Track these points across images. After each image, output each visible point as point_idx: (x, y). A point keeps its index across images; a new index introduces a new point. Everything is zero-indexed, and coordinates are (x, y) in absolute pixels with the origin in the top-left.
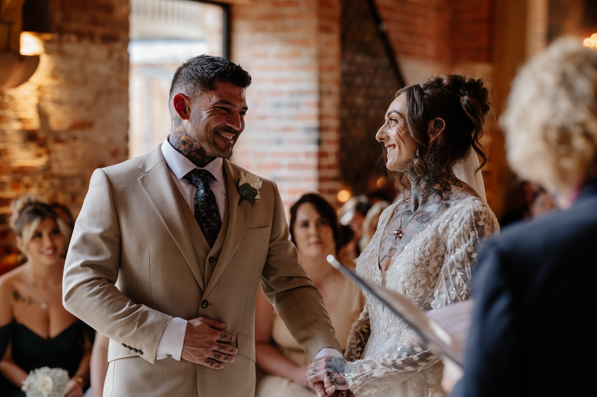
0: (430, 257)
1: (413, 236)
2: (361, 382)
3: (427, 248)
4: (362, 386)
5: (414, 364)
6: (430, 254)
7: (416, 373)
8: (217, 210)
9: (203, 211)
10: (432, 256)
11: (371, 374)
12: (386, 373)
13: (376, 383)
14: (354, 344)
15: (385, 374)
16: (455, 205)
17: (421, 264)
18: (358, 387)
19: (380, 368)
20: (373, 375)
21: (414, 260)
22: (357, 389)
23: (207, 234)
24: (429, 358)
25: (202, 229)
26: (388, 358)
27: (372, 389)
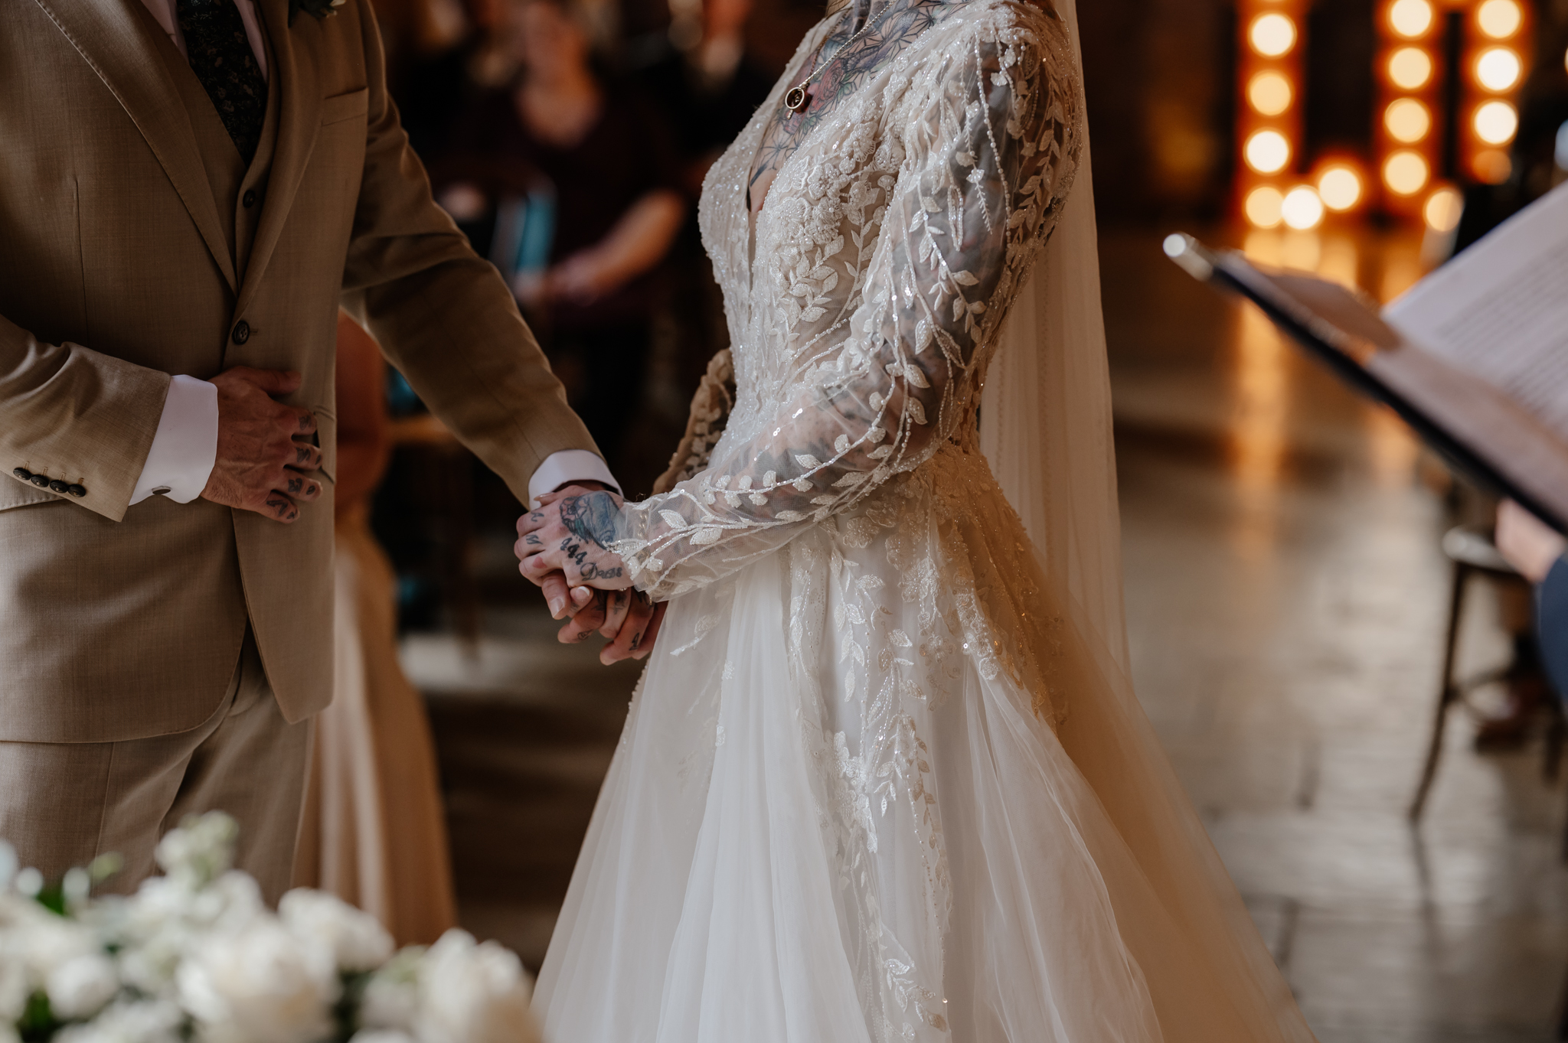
0: (853, 176)
1: (824, 112)
2: (660, 562)
3: (846, 148)
4: (667, 572)
5: (799, 502)
6: (853, 166)
7: (810, 527)
8: (247, 48)
9: (214, 50)
10: (859, 173)
11: (686, 539)
12: (726, 533)
13: (703, 562)
14: (703, 420)
15: (722, 537)
16: (944, 19)
17: (825, 195)
18: (654, 577)
19: (706, 520)
20: (692, 542)
21: (807, 185)
22: (653, 582)
23: (233, 119)
24: (840, 483)
25: (218, 103)
26: (726, 488)
27: (697, 578)
